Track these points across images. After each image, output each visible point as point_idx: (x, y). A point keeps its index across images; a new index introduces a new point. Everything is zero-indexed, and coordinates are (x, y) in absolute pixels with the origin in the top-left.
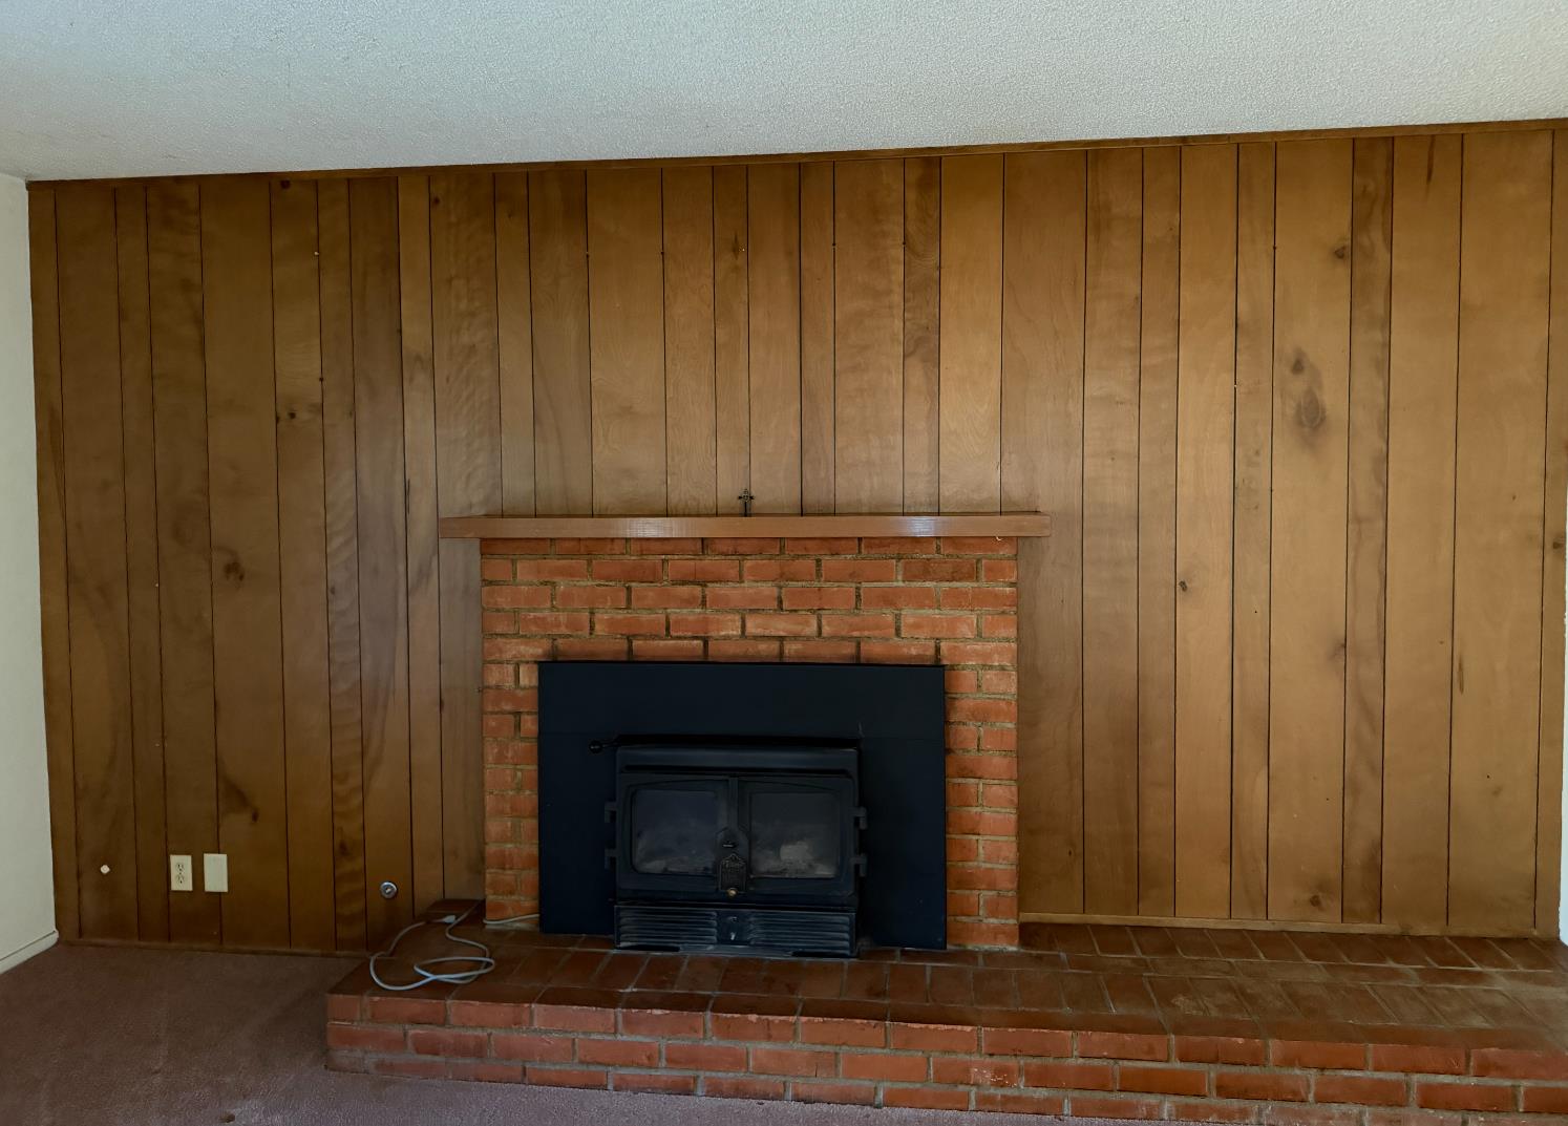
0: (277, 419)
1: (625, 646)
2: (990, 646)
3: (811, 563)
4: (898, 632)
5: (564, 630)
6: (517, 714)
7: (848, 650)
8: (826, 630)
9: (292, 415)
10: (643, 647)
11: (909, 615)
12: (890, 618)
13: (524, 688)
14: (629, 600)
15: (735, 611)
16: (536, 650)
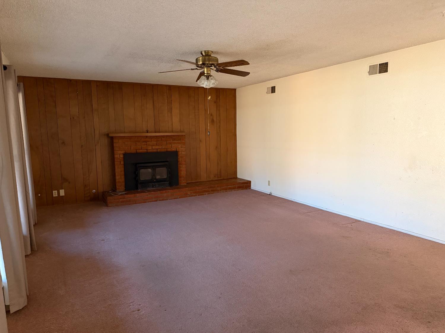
0: (71, 119)
1: (136, 151)
2: (182, 148)
3: (161, 139)
4: (172, 147)
5: (126, 149)
6: (120, 161)
7: (166, 150)
8: (163, 148)
9: (73, 118)
10: (138, 151)
11: (173, 145)
12: (171, 146)
13: (121, 158)
14: (136, 145)
15: (151, 146)
16: (123, 152)
